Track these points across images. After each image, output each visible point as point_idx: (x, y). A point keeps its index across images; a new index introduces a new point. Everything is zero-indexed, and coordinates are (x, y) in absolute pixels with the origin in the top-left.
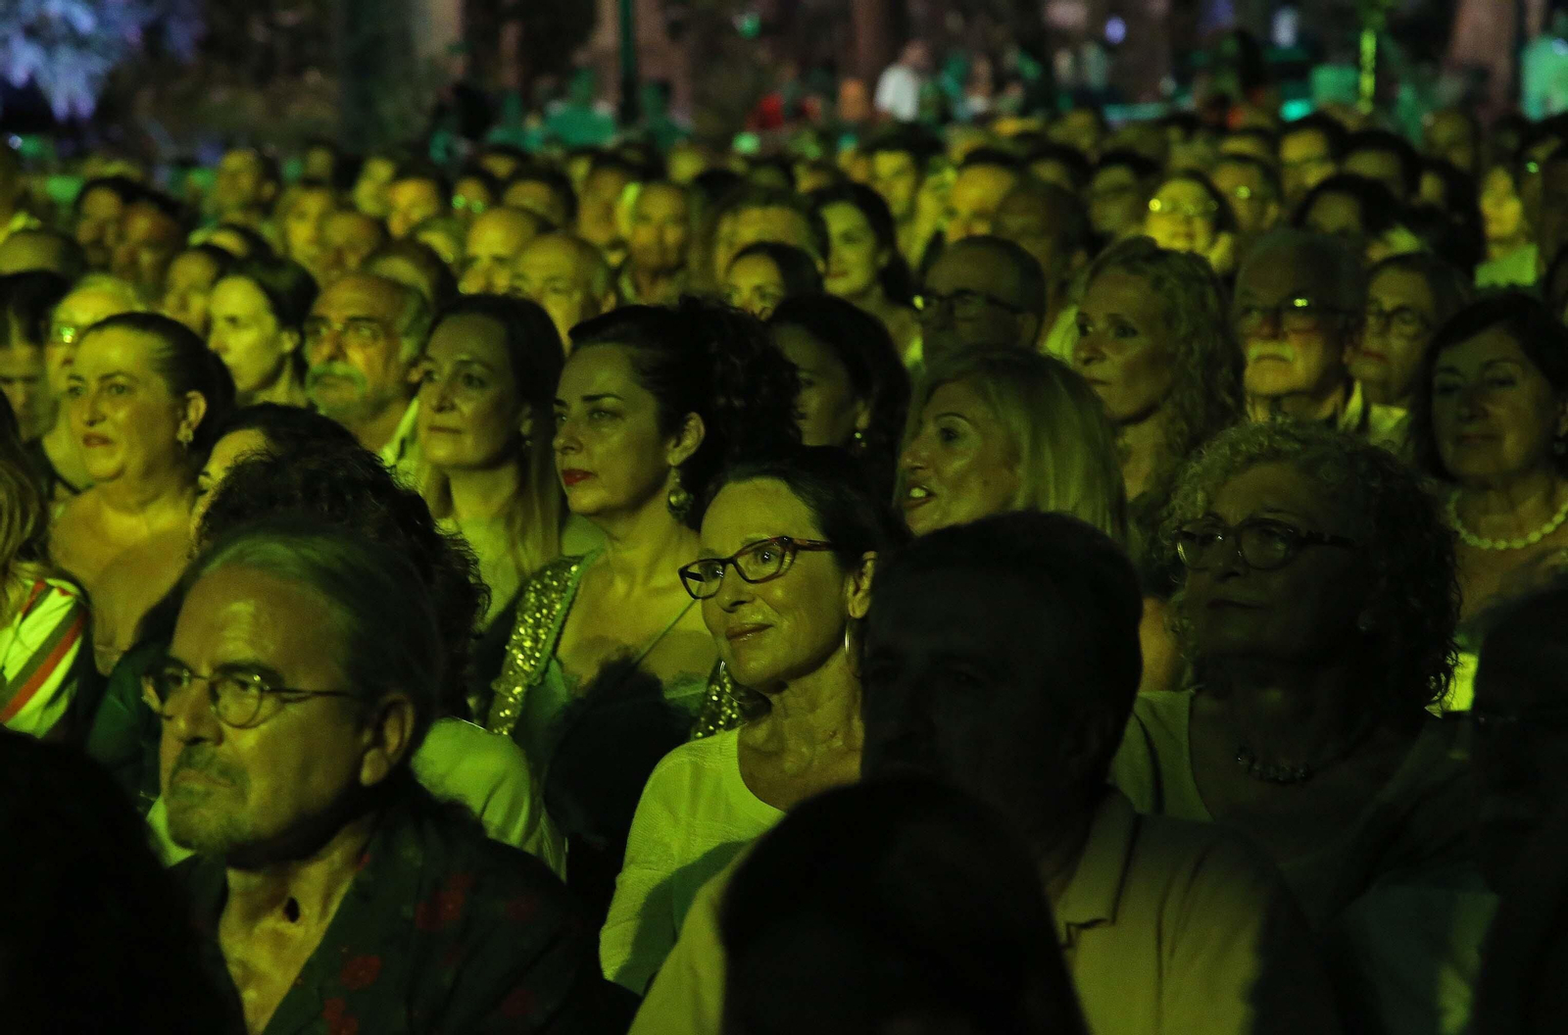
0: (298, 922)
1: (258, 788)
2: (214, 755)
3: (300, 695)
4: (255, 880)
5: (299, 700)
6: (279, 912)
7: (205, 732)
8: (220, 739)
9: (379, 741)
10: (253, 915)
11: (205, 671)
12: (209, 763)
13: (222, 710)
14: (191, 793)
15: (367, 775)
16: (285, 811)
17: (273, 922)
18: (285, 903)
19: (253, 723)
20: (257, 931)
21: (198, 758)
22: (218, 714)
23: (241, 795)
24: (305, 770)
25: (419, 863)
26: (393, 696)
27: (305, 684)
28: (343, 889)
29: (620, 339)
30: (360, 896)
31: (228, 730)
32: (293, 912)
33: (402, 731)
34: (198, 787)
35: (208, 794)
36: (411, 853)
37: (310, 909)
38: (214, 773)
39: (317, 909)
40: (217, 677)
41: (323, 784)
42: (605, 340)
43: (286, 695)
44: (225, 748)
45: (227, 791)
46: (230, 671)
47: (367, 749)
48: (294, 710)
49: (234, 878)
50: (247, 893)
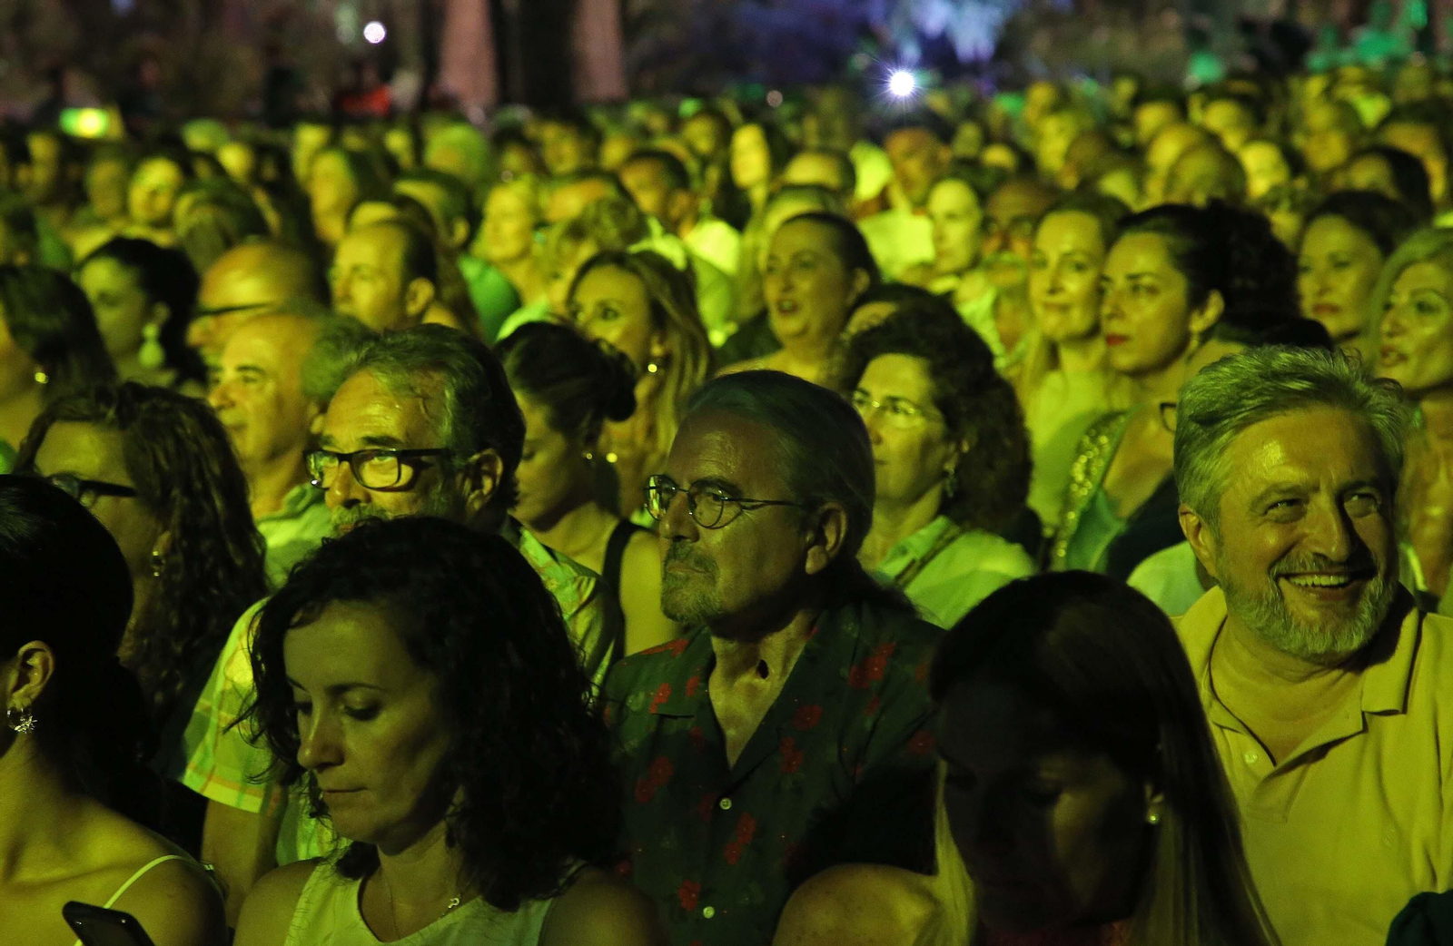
0: (768, 677)
1: (724, 575)
2: (692, 549)
3: (755, 504)
4: (732, 646)
5: (753, 508)
6: (753, 671)
7: (684, 532)
8: (696, 537)
9: (820, 539)
10: (733, 674)
11: (686, 486)
12: (688, 555)
13: (698, 516)
14: (675, 577)
15: (810, 566)
16: (745, 591)
17: (748, 678)
18: (757, 665)
19: (718, 525)
20: (736, 684)
21: (680, 551)
22: (693, 516)
23: (712, 579)
24: (759, 559)
25: (855, 635)
26: (829, 505)
27: (759, 496)
28: (798, 654)
29: (1159, 229)
30: (809, 659)
31: (701, 529)
32: (763, 671)
33: (838, 533)
34: (680, 573)
35: (688, 579)
36: (850, 628)
37: (774, 670)
38: (692, 563)
39: (779, 669)
40: (694, 490)
41: (774, 572)
42: (1147, 230)
43: (743, 504)
44: (699, 543)
45: (701, 575)
46: (702, 484)
47: (810, 546)
48: (749, 515)
49: (717, 644)
50: (727, 655)
